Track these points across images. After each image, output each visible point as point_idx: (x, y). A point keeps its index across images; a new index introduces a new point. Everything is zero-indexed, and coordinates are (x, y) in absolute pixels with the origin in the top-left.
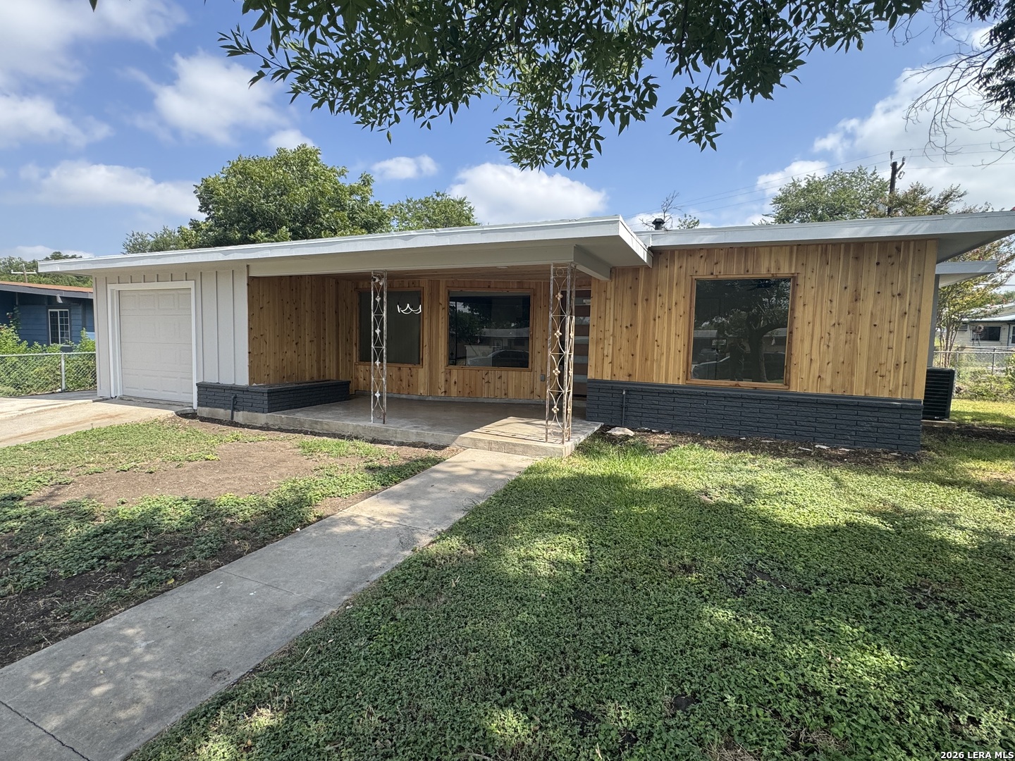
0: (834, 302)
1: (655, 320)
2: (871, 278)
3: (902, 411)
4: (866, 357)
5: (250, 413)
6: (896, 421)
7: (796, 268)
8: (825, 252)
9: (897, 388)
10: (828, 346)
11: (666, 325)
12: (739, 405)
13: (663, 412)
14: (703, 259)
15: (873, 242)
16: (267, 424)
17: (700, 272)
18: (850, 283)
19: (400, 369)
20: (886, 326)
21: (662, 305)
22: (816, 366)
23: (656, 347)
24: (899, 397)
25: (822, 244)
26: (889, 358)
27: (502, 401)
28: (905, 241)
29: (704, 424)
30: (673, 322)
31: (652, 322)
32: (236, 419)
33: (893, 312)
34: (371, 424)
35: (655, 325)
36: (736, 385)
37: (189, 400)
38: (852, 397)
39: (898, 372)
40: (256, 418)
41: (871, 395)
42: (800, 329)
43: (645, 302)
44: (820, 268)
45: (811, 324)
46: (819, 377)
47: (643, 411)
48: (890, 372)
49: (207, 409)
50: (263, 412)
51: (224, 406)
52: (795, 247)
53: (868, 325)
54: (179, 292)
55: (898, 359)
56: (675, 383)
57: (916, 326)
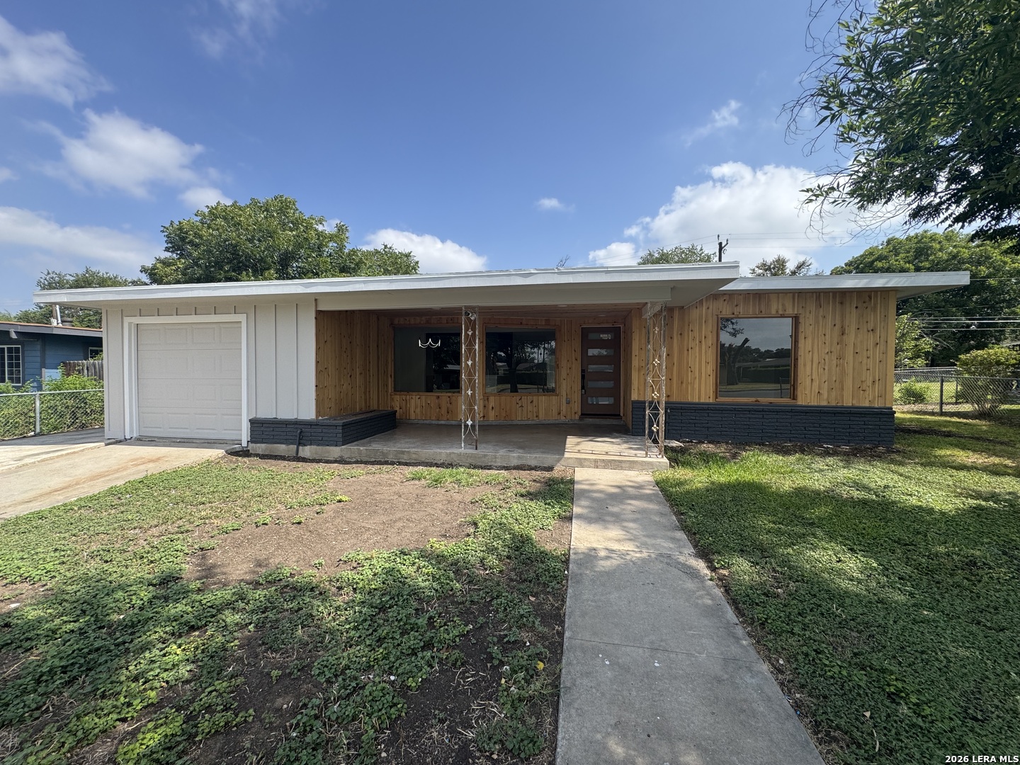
0: (827, 336)
1: (688, 350)
2: (852, 318)
3: (881, 416)
4: (851, 376)
5: (320, 447)
6: (877, 423)
7: (798, 310)
8: (818, 298)
9: (874, 398)
10: (824, 369)
11: (697, 355)
12: (761, 416)
13: (699, 425)
14: (726, 302)
15: (852, 292)
16: (341, 457)
17: (724, 313)
18: (838, 322)
19: (438, 397)
20: (865, 353)
21: (694, 339)
22: (816, 384)
23: (690, 373)
24: (876, 406)
25: (816, 293)
26: (868, 377)
27: (533, 422)
28: (874, 291)
29: (733, 434)
30: (703, 351)
31: (686, 352)
32: (301, 454)
33: (869, 343)
34: (462, 450)
35: (688, 354)
36: (756, 401)
37: (238, 438)
38: (843, 407)
39: (875, 387)
40: (329, 452)
41: (857, 405)
42: (803, 358)
43: (679, 336)
44: (816, 309)
45: (811, 353)
46: (819, 392)
47: (682, 425)
48: (869, 387)
49: (263, 445)
50: (336, 446)
51: (287, 442)
52: (797, 294)
53: (852, 352)
54: (221, 325)
55: (874, 377)
56: (707, 401)
57: (885, 353)
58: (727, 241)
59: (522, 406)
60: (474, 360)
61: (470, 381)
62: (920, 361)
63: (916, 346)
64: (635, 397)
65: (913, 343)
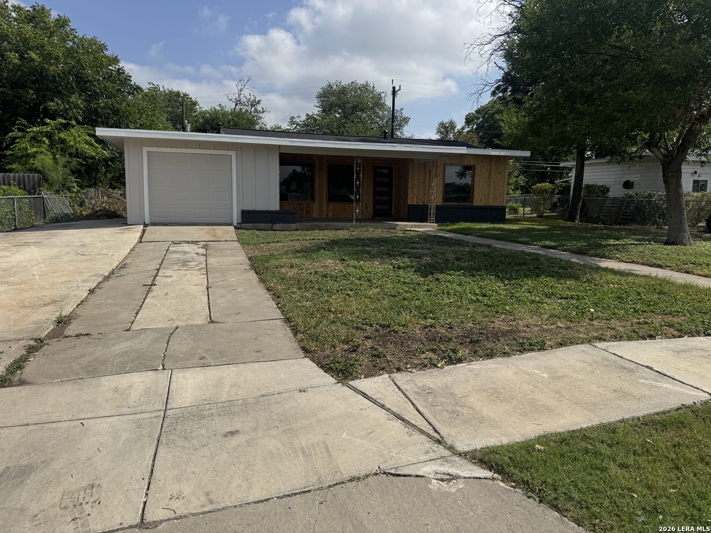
0: (485, 175)
2: (494, 167)
3: (501, 209)
4: (492, 193)
5: (285, 224)
6: (500, 213)
9: (500, 202)
10: (483, 190)
12: (460, 211)
14: (448, 157)
16: (297, 228)
17: (447, 162)
19: (301, 204)
22: (480, 196)
24: (500, 205)
26: (498, 193)
30: (438, 181)
32: (274, 228)
33: (499, 179)
36: (458, 204)
38: (489, 206)
39: (500, 198)
40: (290, 227)
41: (494, 205)
42: (476, 184)
44: (481, 163)
45: (479, 182)
46: (481, 201)
48: (498, 197)
49: (251, 224)
50: (294, 223)
51: (265, 222)
53: (493, 182)
55: (500, 193)
56: (439, 204)
57: (504, 183)
58: (400, 87)
59: (345, 210)
60: (360, 181)
61: (358, 191)
62: (518, 192)
63: (516, 181)
64: (409, 203)
65: (515, 179)
